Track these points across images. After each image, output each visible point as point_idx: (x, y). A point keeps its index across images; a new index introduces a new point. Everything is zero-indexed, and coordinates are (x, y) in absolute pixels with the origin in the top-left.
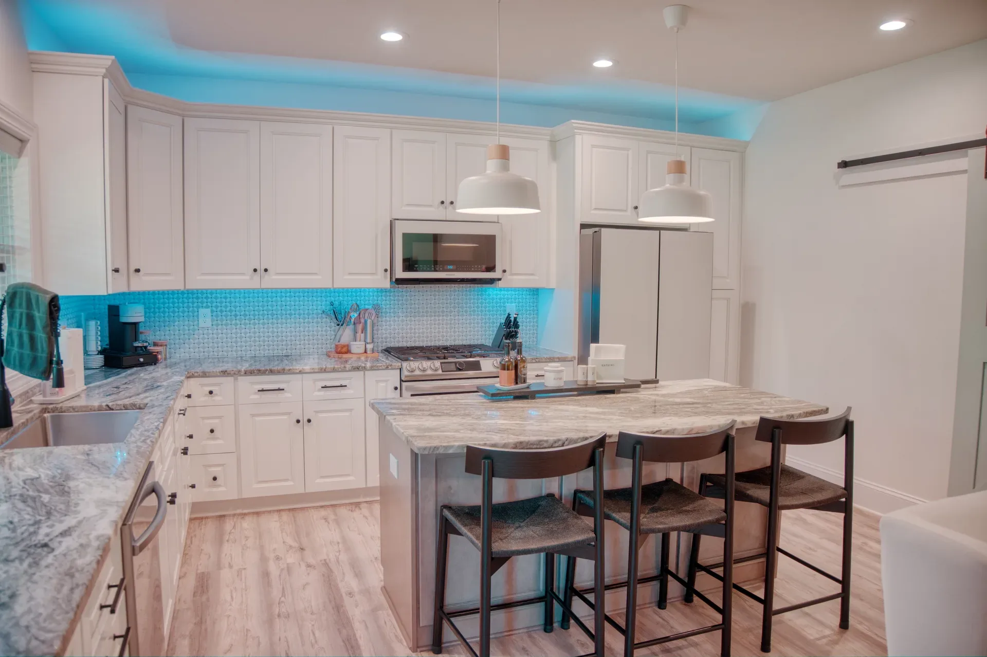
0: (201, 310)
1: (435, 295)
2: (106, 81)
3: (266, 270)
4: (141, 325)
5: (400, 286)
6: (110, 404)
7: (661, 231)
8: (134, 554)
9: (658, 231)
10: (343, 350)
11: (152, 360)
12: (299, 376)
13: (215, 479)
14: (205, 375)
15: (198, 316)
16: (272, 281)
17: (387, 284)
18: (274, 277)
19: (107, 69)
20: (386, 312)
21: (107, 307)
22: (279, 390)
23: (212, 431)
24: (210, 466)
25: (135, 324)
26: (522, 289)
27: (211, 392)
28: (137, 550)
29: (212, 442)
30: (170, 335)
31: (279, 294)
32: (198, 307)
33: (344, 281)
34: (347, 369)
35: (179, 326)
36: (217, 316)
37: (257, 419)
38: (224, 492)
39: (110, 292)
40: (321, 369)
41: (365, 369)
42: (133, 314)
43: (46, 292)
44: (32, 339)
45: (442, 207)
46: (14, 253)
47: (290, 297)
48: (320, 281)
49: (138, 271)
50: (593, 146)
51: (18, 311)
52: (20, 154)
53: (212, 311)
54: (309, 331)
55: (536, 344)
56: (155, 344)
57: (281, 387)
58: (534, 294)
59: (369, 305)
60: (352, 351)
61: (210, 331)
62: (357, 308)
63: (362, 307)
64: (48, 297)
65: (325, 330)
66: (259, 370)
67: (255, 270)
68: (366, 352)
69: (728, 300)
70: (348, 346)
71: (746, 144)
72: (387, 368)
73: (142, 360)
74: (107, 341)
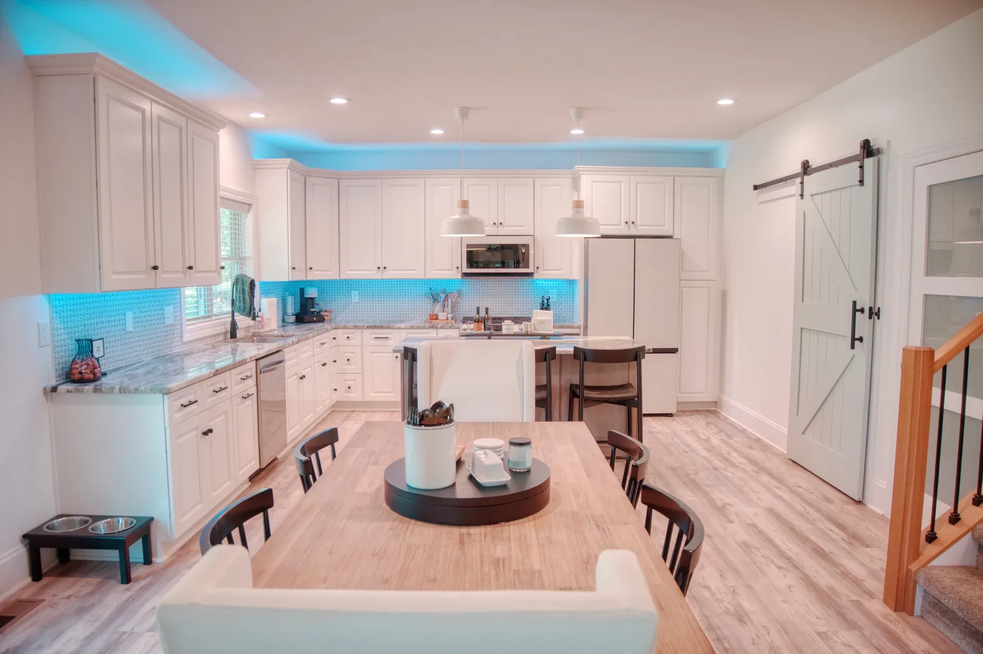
0: (352, 292)
1: (499, 284)
2: (289, 170)
3: (385, 268)
4: (316, 300)
5: (467, 278)
6: (283, 334)
7: (636, 239)
8: (261, 373)
9: (634, 240)
10: (434, 317)
11: (321, 319)
12: (398, 330)
13: (349, 388)
14: (345, 328)
15: (351, 295)
16: (388, 275)
17: (459, 276)
18: (391, 272)
19: (289, 165)
20: (466, 295)
21: (299, 289)
22: (387, 338)
23: (348, 360)
24: (347, 380)
25: (312, 299)
26: (562, 280)
27: (348, 338)
28: (262, 372)
29: (348, 367)
30: (335, 306)
31: (398, 283)
32: (351, 290)
33: (433, 274)
34: (426, 327)
35: (340, 301)
36: (362, 296)
37: (374, 354)
38: (354, 396)
39: (290, 280)
40: (411, 326)
41: (437, 328)
42: (311, 293)
43: (250, 278)
44: (244, 299)
45: (494, 226)
46: (245, 260)
47: (405, 284)
48: (418, 274)
49: (311, 268)
50: (593, 182)
51: (239, 287)
52: (249, 211)
53: (359, 293)
54: (417, 306)
55: (572, 319)
56: (326, 311)
57: (388, 336)
58: (570, 284)
59: (454, 290)
60: (439, 318)
61: (358, 305)
62: (444, 291)
63: (447, 291)
64: (250, 280)
65: (426, 306)
66: (375, 326)
67: (379, 268)
68: (447, 319)
69: (708, 288)
70: (437, 315)
71: (724, 171)
72: (451, 328)
73: (315, 319)
74: (299, 308)
